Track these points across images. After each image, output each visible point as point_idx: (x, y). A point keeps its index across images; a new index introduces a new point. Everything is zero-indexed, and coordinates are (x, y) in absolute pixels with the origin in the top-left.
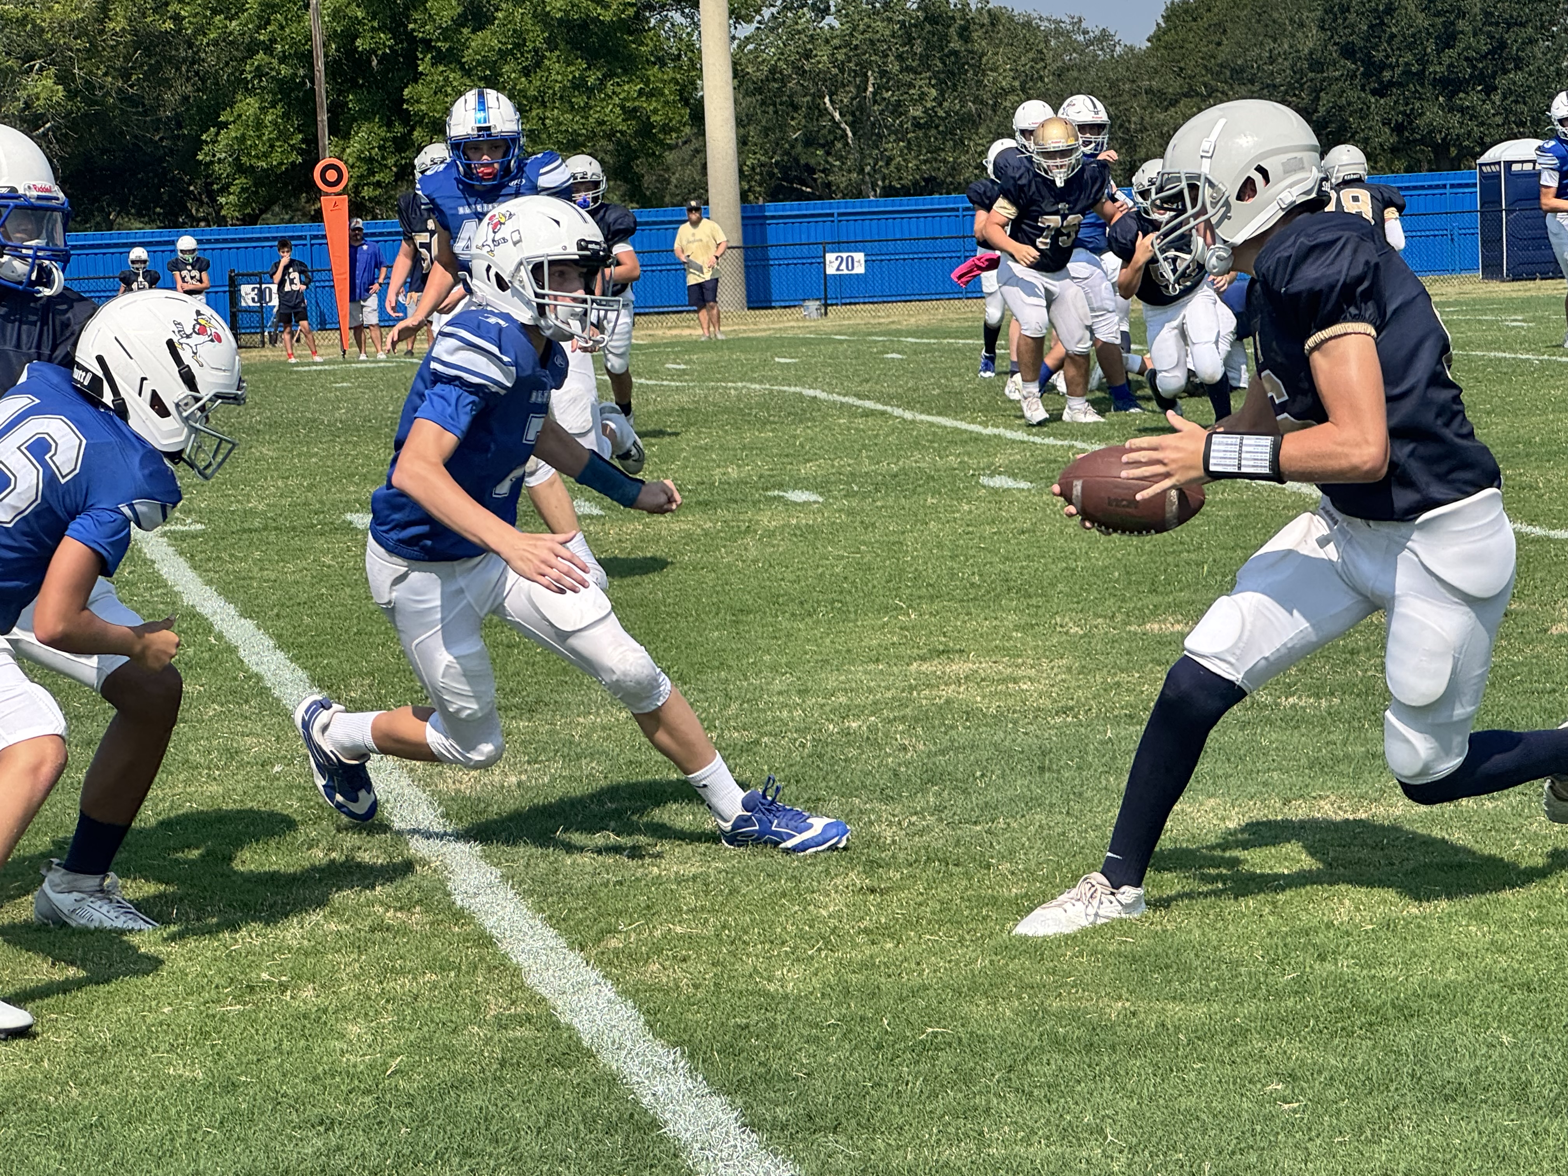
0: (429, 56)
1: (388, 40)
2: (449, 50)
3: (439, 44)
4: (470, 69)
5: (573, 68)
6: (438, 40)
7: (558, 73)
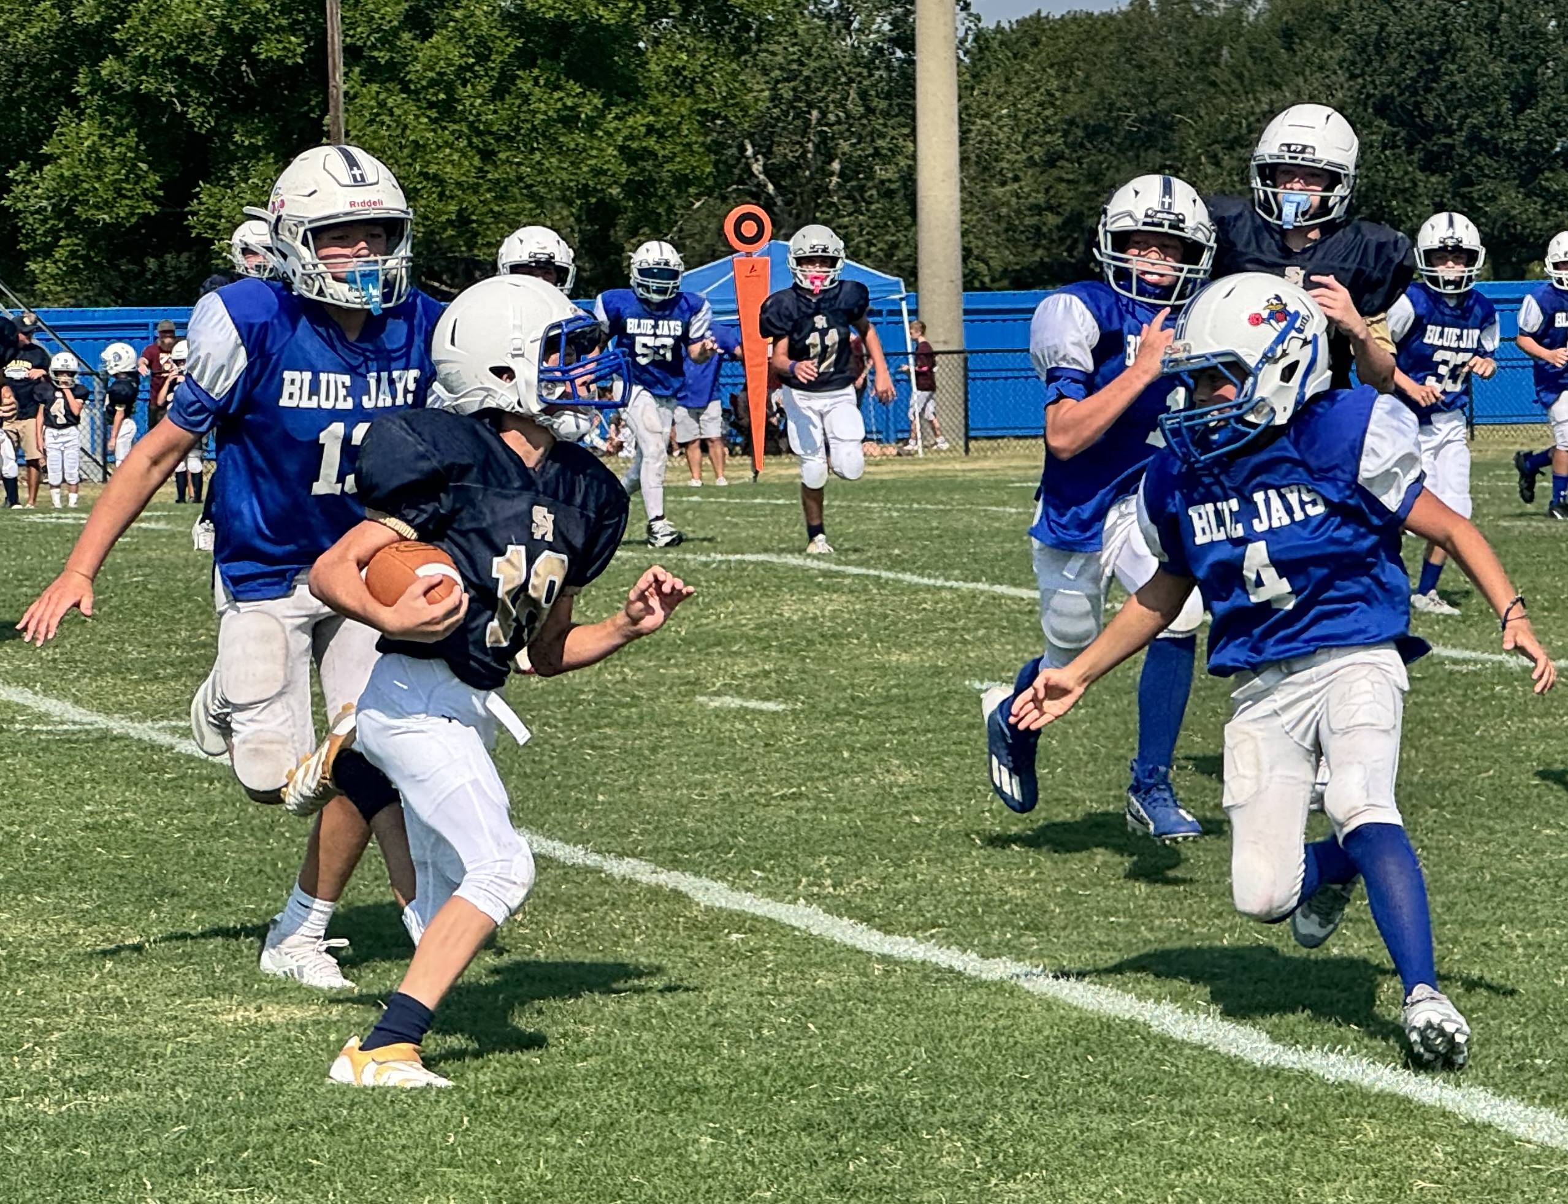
0: (357, 70)
1: (299, 45)
2: (391, 62)
3: (376, 54)
4: (417, 92)
5: (562, 94)
6: (374, 47)
7: (540, 100)
